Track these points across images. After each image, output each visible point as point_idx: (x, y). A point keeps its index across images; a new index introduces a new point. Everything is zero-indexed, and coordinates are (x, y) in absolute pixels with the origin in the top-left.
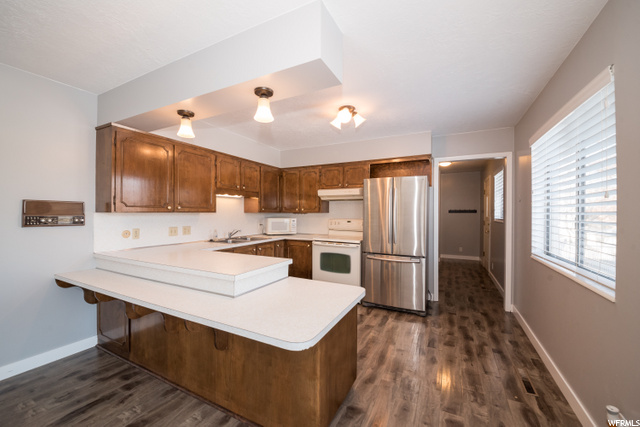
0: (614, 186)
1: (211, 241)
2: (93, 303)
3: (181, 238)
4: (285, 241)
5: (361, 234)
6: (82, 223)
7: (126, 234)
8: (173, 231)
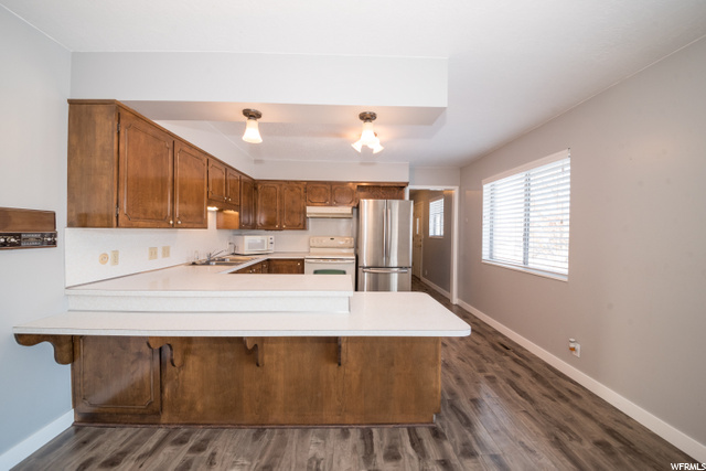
0: (568, 217)
1: (194, 264)
2: (66, 363)
3: (160, 262)
4: (268, 260)
5: (352, 251)
6: (54, 244)
7: (104, 258)
8: (153, 253)
